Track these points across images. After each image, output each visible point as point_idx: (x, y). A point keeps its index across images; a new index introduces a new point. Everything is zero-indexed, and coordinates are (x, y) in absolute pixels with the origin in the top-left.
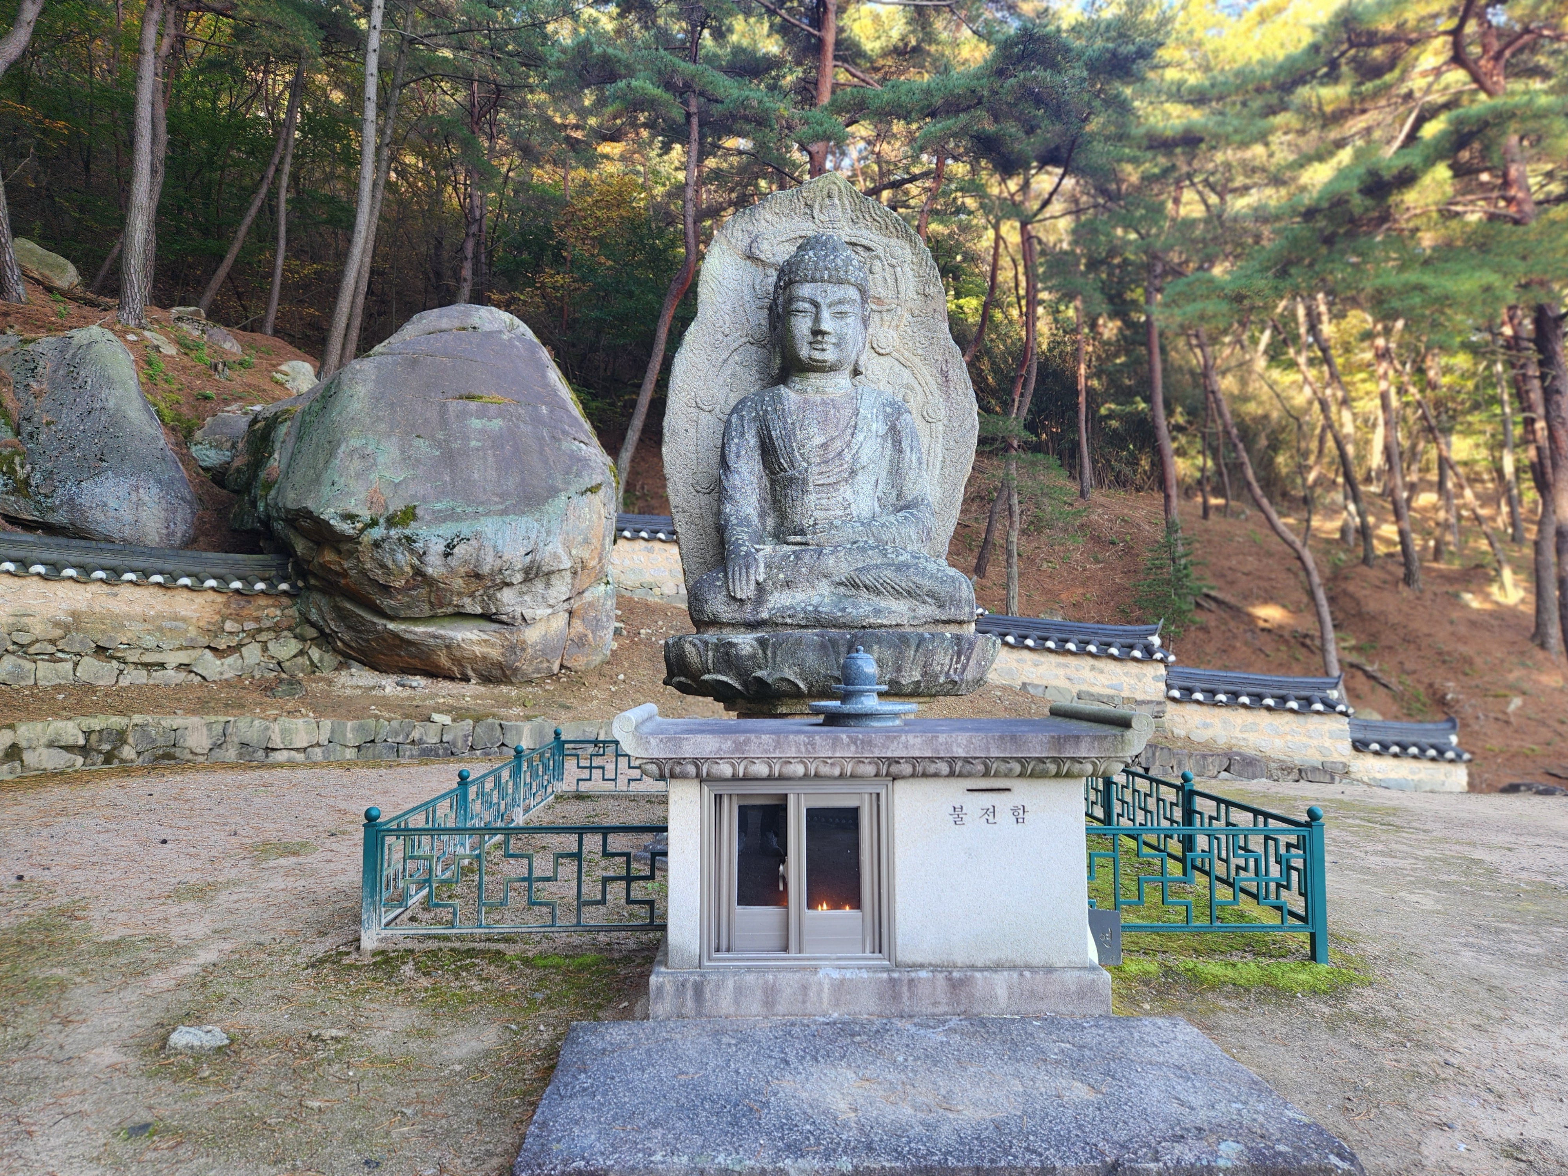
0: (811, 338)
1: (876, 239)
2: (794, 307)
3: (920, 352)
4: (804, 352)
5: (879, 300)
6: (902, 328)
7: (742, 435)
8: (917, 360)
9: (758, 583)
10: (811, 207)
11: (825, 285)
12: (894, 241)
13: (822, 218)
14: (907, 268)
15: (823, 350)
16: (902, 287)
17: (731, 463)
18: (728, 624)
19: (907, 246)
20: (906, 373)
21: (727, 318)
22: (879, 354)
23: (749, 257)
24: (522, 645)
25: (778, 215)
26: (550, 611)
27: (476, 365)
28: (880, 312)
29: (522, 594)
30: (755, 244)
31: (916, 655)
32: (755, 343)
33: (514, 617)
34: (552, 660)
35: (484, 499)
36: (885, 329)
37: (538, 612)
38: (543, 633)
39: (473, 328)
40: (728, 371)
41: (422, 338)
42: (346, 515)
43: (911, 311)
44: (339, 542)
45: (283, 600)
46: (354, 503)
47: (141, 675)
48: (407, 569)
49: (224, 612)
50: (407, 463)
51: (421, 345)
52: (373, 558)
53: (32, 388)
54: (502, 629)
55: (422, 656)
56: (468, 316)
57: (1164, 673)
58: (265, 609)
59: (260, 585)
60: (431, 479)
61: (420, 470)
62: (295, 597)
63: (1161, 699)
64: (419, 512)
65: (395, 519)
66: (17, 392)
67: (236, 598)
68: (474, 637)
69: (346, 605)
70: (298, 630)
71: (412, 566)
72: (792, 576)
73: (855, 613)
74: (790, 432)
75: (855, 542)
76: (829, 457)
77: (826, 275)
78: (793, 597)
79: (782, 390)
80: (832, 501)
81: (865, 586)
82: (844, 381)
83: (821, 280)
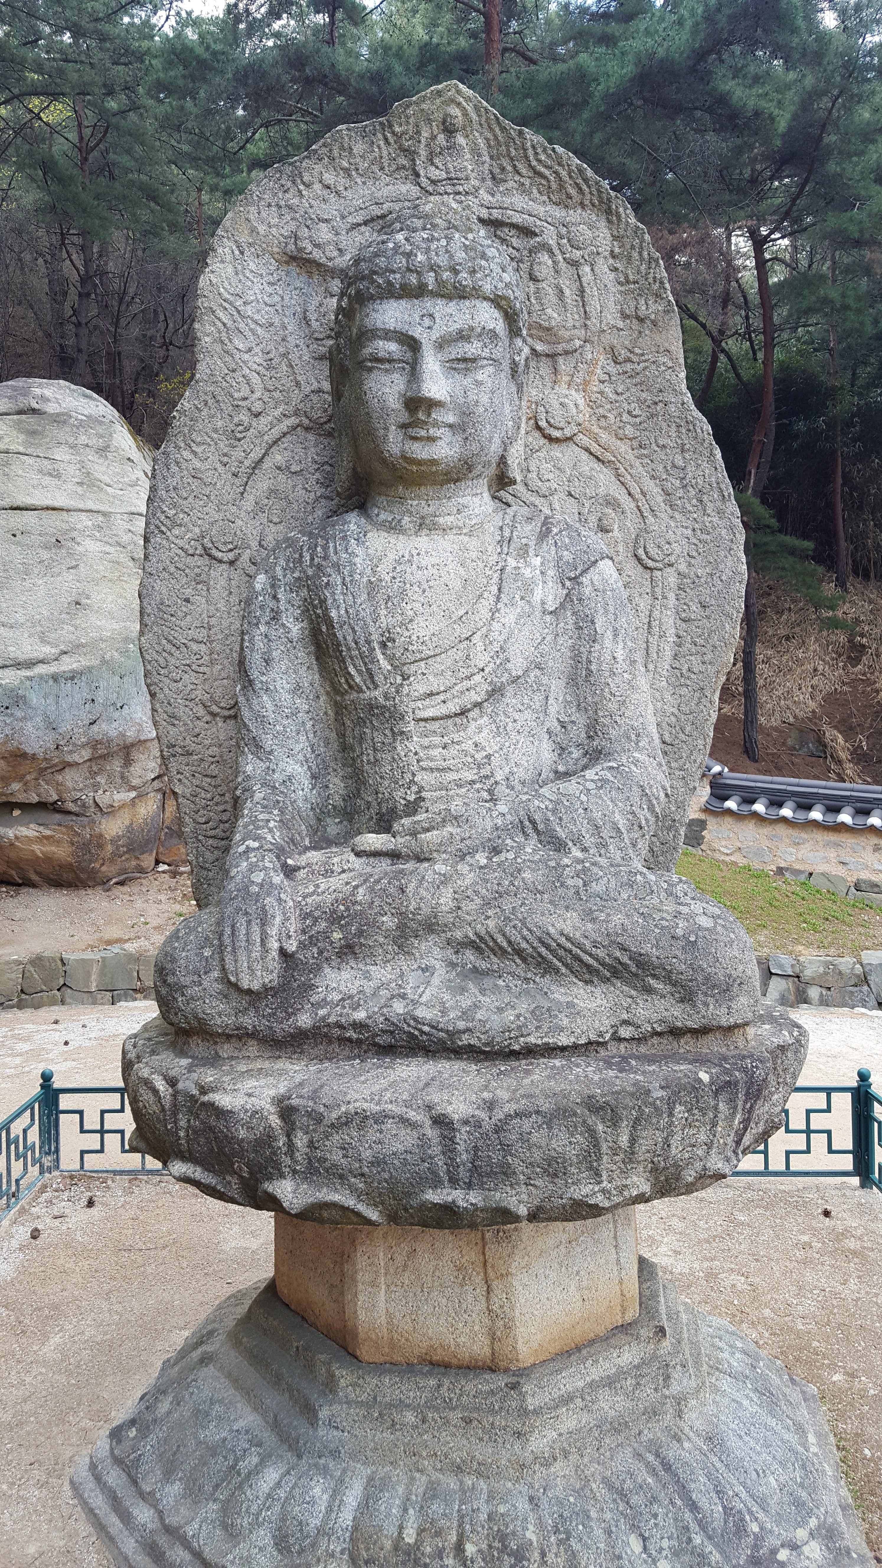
0: (404, 417)
1: (541, 210)
2: (369, 351)
3: (629, 431)
4: (395, 443)
5: (546, 332)
6: (595, 386)
8: (623, 448)
9: (282, 952)
10: (411, 154)
11: (429, 303)
12: (574, 216)
13: (435, 173)
14: (602, 266)
15: (432, 439)
16: (594, 305)
17: (254, 674)
19: (603, 224)
20: (604, 477)
21: (255, 379)
22: (551, 439)
23: (293, 258)
24: (99, 841)
25: (346, 171)
26: (133, 794)
27: (30, 461)
28: (552, 356)
29: (93, 774)
30: (304, 232)
31: (633, 1141)
32: (313, 427)
33: (84, 805)
34: (142, 857)
35: (30, 648)
36: (562, 389)
37: (117, 797)
38: (127, 823)
39: (34, 411)
40: (263, 485)
43: (612, 351)
54: (67, 819)
56: (27, 394)
68: (33, 833)
72: (360, 933)
73: (496, 1022)
74: (366, 612)
75: (496, 851)
76: (445, 661)
77: (430, 279)
78: (367, 976)
79: (353, 522)
80: (453, 751)
81: (519, 952)
82: (477, 502)
83: (421, 292)
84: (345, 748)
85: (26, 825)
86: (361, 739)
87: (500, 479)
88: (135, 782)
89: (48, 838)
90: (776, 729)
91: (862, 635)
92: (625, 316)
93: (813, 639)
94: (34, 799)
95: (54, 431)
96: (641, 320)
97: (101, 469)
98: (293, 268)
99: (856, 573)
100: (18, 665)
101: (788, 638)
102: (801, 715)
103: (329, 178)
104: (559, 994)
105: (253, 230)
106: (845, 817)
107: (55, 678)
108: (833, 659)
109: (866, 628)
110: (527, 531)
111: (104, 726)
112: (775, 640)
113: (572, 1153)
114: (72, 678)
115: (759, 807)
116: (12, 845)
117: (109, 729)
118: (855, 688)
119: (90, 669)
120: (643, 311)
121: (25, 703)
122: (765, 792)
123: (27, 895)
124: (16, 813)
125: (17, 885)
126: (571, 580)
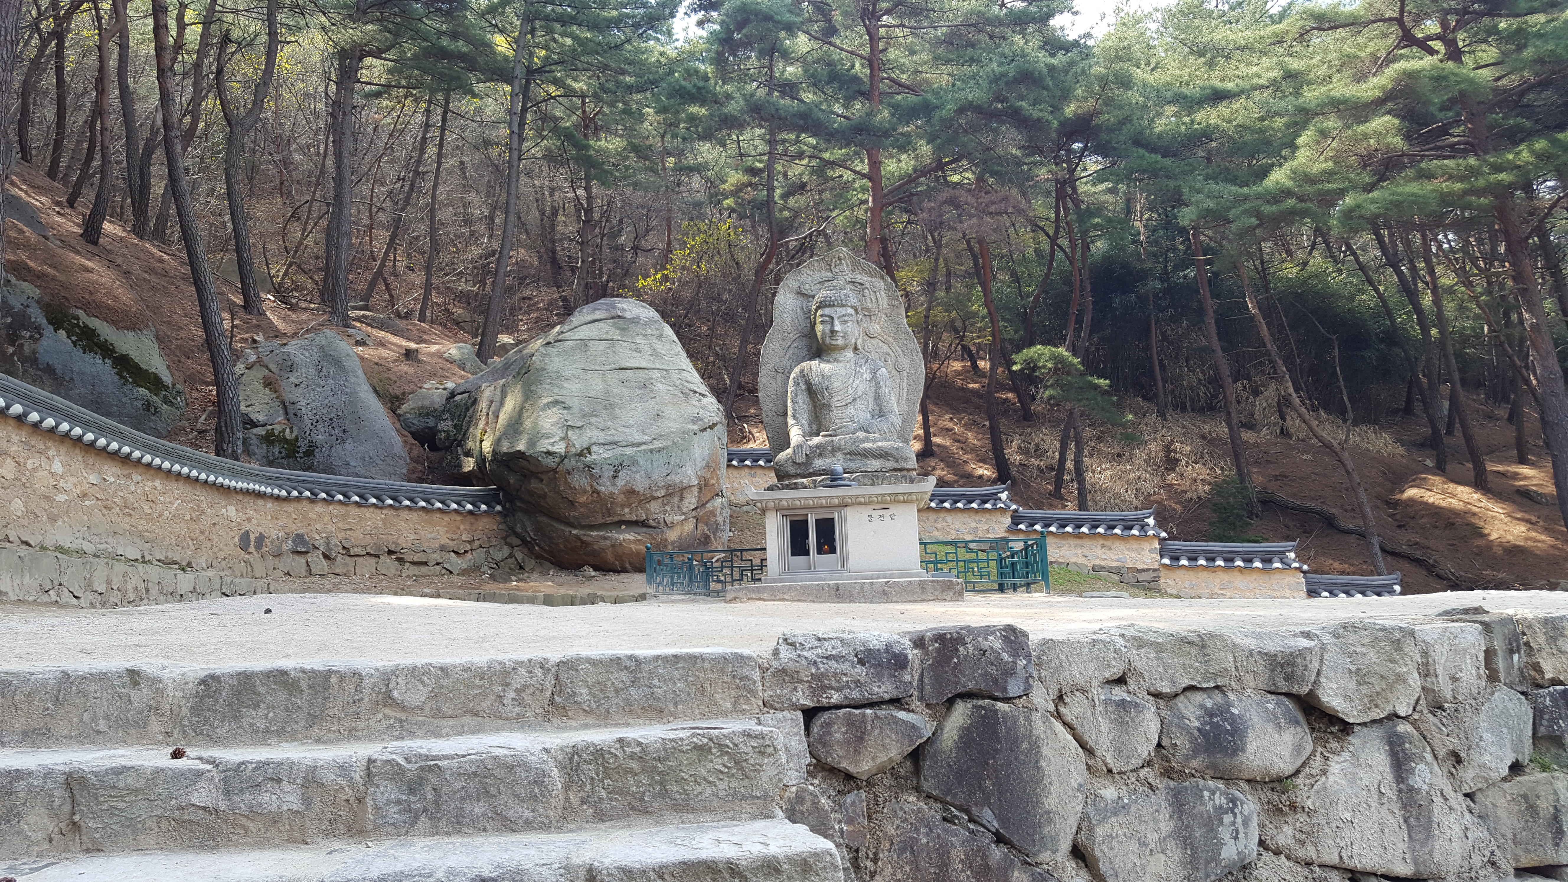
0: (830, 335)
1: (865, 278)
2: (821, 319)
3: (891, 335)
4: (827, 341)
6: (882, 323)
7: (800, 385)
8: (890, 339)
9: (807, 455)
10: (830, 265)
11: (836, 308)
12: (874, 280)
13: (836, 270)
14: (882, 293)
15: (837, 340)
16: (880, 302)
17: (793, 399)
18: (793, 476)
19: (881, 281)
20: (886, 347)
21: (788, 324)
23: (798, 292)
24: (665, 543)
25: (813, 270)
26: (683, 517)
27: (625, 344)
29: (664, 505)
33: (659, 522)
35: (638, 437)
36: (873, 324)
37: (675, 518)
38: (679, 534)
39: (619, 317)
40: (791, 352)
41: (584, 327)
42: (549, 453)
43: (886, 314)
44: (542, 473)
45: (498, 518)
46: (552, 444)
47: (414, 570)
48: (588, 488)
49: (462, 527)
50: (584, 416)
51: (585, 332)
52: (566, 482)
53: (292, 379)
54: (650, 530)
55: (595, 554)
56: (614, 307)
57: (1158, 547)
58: (487, 525)
59: (484, 507)
60: (601, 426)
61: (593, 420)
62: (505, 516)
63: (1156, 567)
64: (594, 448)
65: (580, 454)
66: (282, 383)
67: (469, 517)
68: (631, 538)
69: (543, 519)
70: (508, 540)
71: (592, 487)
72: (823, 451)
73: (854, 467)
74: (822, 382)
75: (854, 434)
76: (842, 392)
77: (836, 303)
78: (825, 462)
79: (816, 360)
80: (844, 413)
82: (849, 354)
83: (834, 305)
85: (629, 533)
86: (821, 412)
87: (856, 349)
88: (685, 510)
89: (638, 540)
91: (1176, 452)
92: (889, 305)
93: (1138, 455)
95: (633, 327)
96: (893, 306)
97: (659, 347)
98: (798, 295)
99: (1175, 407)
100: (633, 445)
101: (1119, 455)
105: (788, 286)
106: (1085, 530)
107: (651, 451)
108: (1153, 470)
109: (1179, 447)
111: (673, 477)
112: (1110, 457)
114: (659, 451)
115: (1038, 527)
116: (621, 544)
117: (675, 478)
118: (1169, 490)
119: (667, 447)
120: (893, 303)
121: (637, 464)
122: (1042, 519)
124: (623, 527)
125: (619, 572)
126: (874, 373)
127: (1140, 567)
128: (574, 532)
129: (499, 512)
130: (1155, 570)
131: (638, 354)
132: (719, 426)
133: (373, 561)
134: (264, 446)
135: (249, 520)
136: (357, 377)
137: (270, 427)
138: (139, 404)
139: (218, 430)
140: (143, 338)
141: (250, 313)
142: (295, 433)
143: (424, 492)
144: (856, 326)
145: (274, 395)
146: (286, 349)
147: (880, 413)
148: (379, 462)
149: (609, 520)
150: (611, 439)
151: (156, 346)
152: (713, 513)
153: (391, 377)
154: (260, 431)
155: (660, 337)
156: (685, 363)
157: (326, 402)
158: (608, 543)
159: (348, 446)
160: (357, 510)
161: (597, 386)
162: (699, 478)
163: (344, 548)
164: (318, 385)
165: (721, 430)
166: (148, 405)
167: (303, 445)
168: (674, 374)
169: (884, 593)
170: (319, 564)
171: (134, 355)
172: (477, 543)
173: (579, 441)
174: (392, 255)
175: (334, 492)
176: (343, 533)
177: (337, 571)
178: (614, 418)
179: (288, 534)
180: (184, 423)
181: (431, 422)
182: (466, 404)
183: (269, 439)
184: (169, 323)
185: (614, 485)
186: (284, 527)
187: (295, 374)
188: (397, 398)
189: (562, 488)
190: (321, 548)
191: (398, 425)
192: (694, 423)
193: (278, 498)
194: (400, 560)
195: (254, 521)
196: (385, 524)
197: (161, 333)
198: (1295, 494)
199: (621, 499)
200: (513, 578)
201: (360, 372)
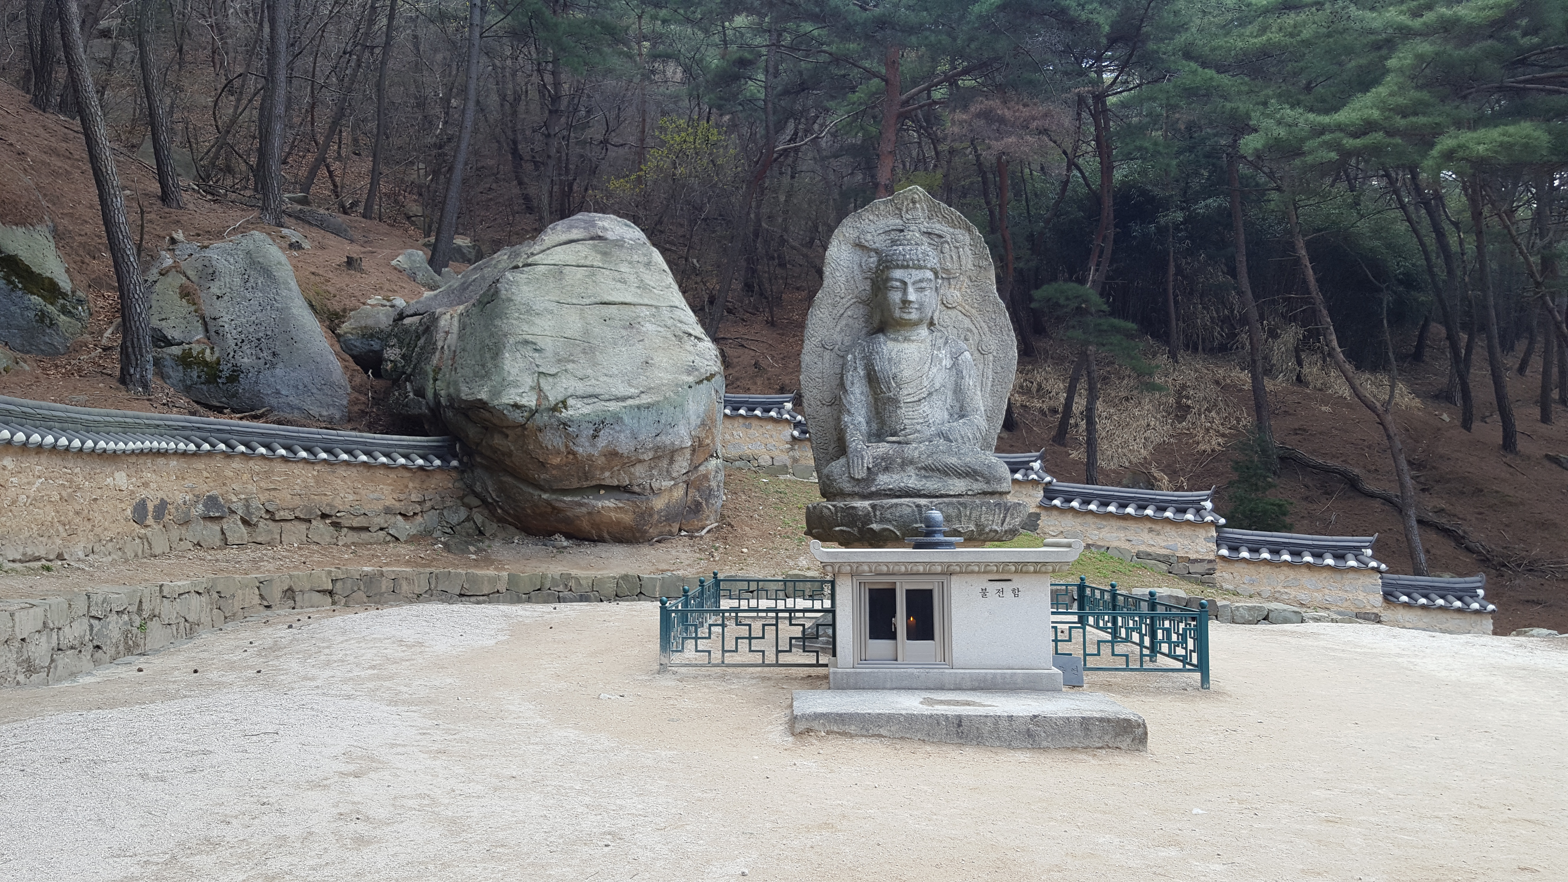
0: (901, 305)
1: (945, 229)
2: (890, 284)
3: (976, 305)
4: (897, 313)
5: (947, 271)
6: (964, 289)
7: (855, 369)
8: (974, 311)
9: (868, 468)
10: (900, 210)
11: (910, 270)
12: (957, 231)
13: (908, 216)
14: (967, 249)
15: (910, 313)
16: (964, 262)
17: (847, 386)
18: (849, 495)
19: (967, 234)
20: (967, 321)
21: (842, 286)
22: (947, 307)
23: (857, 245)
24: (650, 511)
25: (877, 216)
26: (672, 483)
28: (949, 279)
29: (651, 468)
30: (862, 236)
31: (970, 514)
32: (863, 302)
33: (644, 488)
34: (673, 525)
35: (622, 390)
36: (952, 290)
37: (663, 483)
38: (667, 501)
40: (843, 322)
41: (559, 249)
42: (516, 406)
43: (970, 278)
44: (507, 427)
45: (454, 474)
46: (521, 395)
47: (353, 537)
48: (563, 449)
49: (411, 485)
50: (559, 361)
51: (559, 255)
52: (537, 440)
53: (215, 290)
54: (634, 498)
55: (568, 521)
56: (594, 226)
57: (1215, 534)
58: (442, 482)
59: (437, 462)
60: (580, 374)
61: (570, 366)
62: (463, 472)
63: (1212, 557)
64: (571, 402)
65: (555, 409)
66: (202, 294)
67: (420, 473)
68: (611, 505)
69: (508, 479)
70: (466, 500)
71: (567, 447)
72: (890, 463)
73: (932, 488)
74: (888, 367)
75: (931, 441)
76: (914, 384)
77: (911, 263)
78: (892, 477)
79: (882, 338)
80: (916, 413)
81: (938, 470)
82: (924, 332)
83: (908, 267)
84: (878, 413)
85: (609, 500)
86: (885, 409)
87: (931, 324)
88: (675, 475)
89: (620, 508)
90: (1114, 471)
91: (1188, 398)
92: (974, 266)
93: (1147, 400)
94: (616, 483)
95: (616, 252)
96: (980, 267)
98: (857, 248)
99: (1187, 347)
100: (618, 399)
101: (1127, 399)
102: (1135, 460)
103: (871, 217)
104: (950, 482)
105: (844, 235)
106: (1130, 510)
107: (639, 407)
108: (1163, 417)
109: (1191, 392)
110: (940, 342)
111: (664, 438)
112: (1116, 400)
113: (954, 514)
114: (648, 408)
115: (1075, 504)
116: (599, 512)
117: (666, 439)
118: (1180, 440)
119: (658, 402)
120: (981, 264)
121: (622, 422)
122: (1079, 494)
123: (601, 550)
124: (602, 492)
125: (594, 541)
126: (955, 358)
127: (1193, 556)
128: (545, 496)
129: (455, 468)
130: (1210, 561)
131: (622, 286)
132: (718, 377)
133: (303, 526)
134: (180, 368)
135: (146, 485)
136: (290, 290)
137: (187, 346)
138: (31, 314)
139: (124, 348)
140: (36, 236)
141: (169, 207)
142: (217, 355)
143: (365, 444)
144: (934, 293)
145: (193, 308)
146: (207, 253)
147: (961, 412)
148: (315, 391)
149: (585, 484)
150: (590, 390)
151: (52, 245)
152: (706, 477)
153: (330, 289)
154: (176, 350)
155: (648, 264)
156: (678, 299)
157: (254, 318)
158: (584, 510)
159: (279, 372)
160: (283, 466)
161: (573, 324)
162: (692, 437)
163: (267, 511)
164: (244, 298)
165: (719, 382)
166: (42, 316)
167: (226, 369)
168: (665, 313)
169: (1029, 734)
170: (236, 531)
171: (24, 255)
172: (428, 504)
173: (553, 396)
174: (336, 137)
175: (254, 444)
176: (267, 494)
177: (259, 540)
178: (596, 365)
179: (198, 496)
180: (87, 337)
181: (376, 345)
182: (416, 331)
183: (186, 361)
184: (71, 215)
185: (594, 446)
186: (192, 489)
187: (217, 283)
188: (336, 315)
189: (531, 447)
190: (240, 512)
191: (338, 347)
192: (689, 373)
193: (185, 454)
194: (336, 525)
195: (153, 486)
196: (317, 482)
197: (61, 228)
198: (1314, 451)
199: (601, 461)
200: (472, 549)
201: (293, 284)
